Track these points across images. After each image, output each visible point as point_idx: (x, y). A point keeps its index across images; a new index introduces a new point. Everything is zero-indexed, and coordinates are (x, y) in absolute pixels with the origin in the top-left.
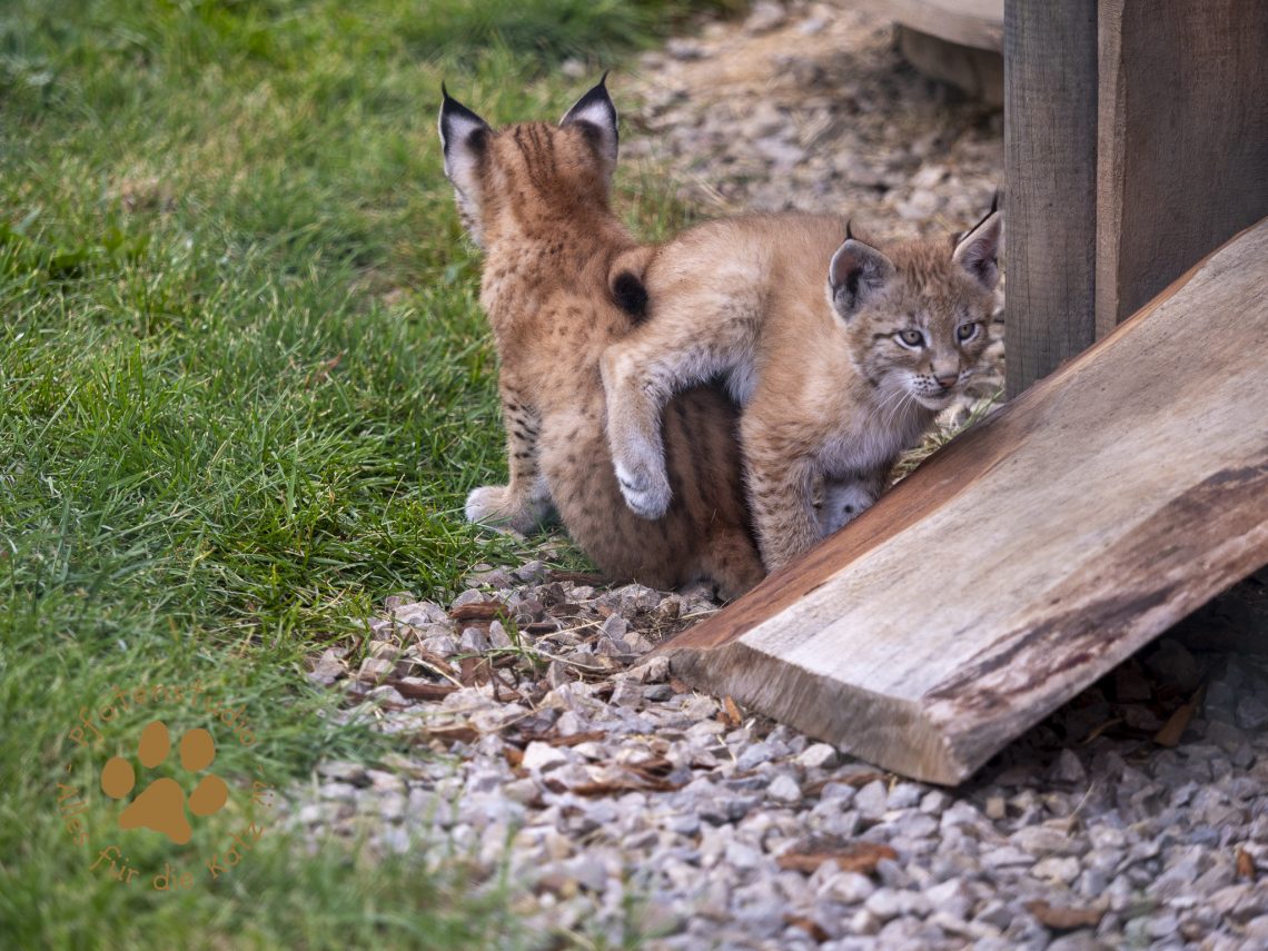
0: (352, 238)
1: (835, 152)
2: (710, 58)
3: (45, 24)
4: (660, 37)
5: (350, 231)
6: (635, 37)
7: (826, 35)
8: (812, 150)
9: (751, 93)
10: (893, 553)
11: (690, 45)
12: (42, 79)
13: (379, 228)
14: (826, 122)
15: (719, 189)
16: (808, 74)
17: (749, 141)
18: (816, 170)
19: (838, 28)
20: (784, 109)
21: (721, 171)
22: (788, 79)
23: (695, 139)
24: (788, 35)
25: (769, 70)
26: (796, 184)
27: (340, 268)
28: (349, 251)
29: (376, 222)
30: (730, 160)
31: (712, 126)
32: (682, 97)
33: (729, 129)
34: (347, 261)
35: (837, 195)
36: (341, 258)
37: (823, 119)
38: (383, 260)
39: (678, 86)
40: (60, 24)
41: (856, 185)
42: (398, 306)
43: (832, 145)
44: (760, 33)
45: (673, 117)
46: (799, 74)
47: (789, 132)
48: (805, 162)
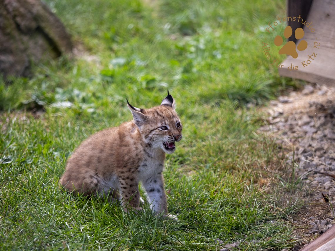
0: (179, 156)
1: (326, 129)
2: (291, 102)
3: (94, 95)
4: (276, 97)
5: (178, 154)
6: (269, 96)
7: (326, 95)
8: (318, 129)
9: (301, 112)
10: (328, 246)
11: (286, 98)
12: (91, 110)
13: (188, 153)
14: (323, 121)
15: (291, 141)
16: (319, 106)
17: (300, 127)
18: (320, 134)
19: (329, 93)
20: (311, 117)
21: (291, 135)
22: (313, 108)
23: (284, 126)
24: (314, 95)
25: (308, 105)
26: (313, 139)
27: (175, 165)
28: (178, 160)
29: (187, 151)
30: (294, 132)
31: (289, 122)
32: (281, 114)
33: (294, 123)
34: (177, 163)
35: (325, 142)
36: (175, 162)
37: (323, 120)
38: (188, 162)
39: (281, 110)
40: (99, 94)
41: (330, 139)
42: (191, 176)
43: (324, 127)
44: (306, 94)
45: (277, 120)
46: (316, 106)
47: (312, 124)
48: (316, 132)
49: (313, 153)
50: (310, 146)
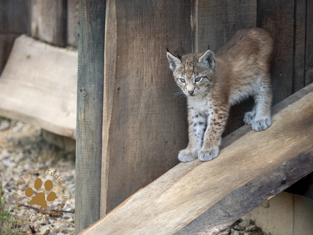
1: (24, 164)
7: (21, 132)
8: (18, 163)
16: (16, 142)
18: (19, 169)
19: (24, 130)
20: (10, 152)
22: (11, 144)
24: (10, 131)
25: (6, 141)
26: (14, 173)
37: (21, 155)
43: (24, 162)
44: (3, 130)
46: (14, 142)
47: (12, 158)
48: (16, 167)
49: (16, 187)
50: (12, 179)
